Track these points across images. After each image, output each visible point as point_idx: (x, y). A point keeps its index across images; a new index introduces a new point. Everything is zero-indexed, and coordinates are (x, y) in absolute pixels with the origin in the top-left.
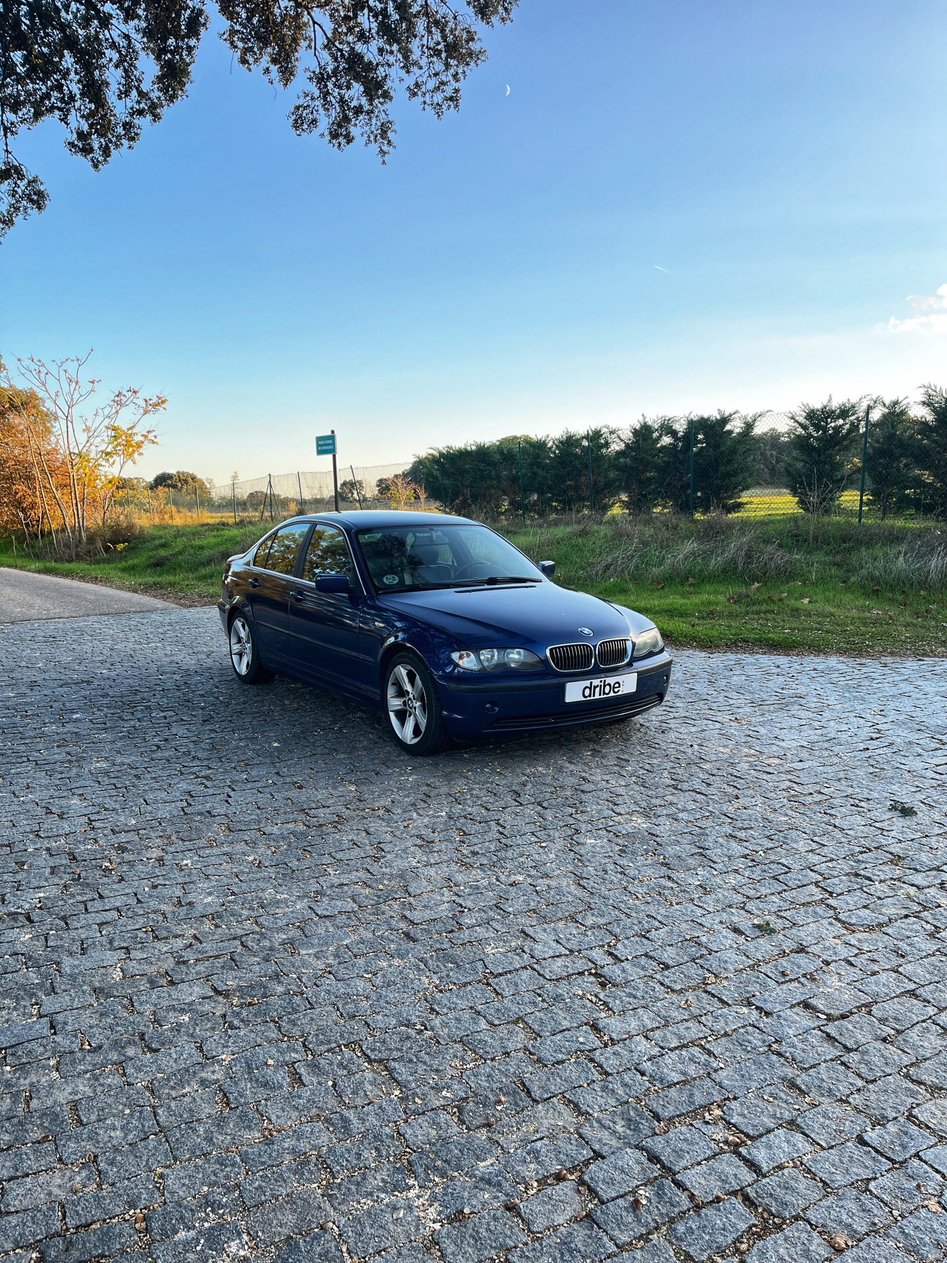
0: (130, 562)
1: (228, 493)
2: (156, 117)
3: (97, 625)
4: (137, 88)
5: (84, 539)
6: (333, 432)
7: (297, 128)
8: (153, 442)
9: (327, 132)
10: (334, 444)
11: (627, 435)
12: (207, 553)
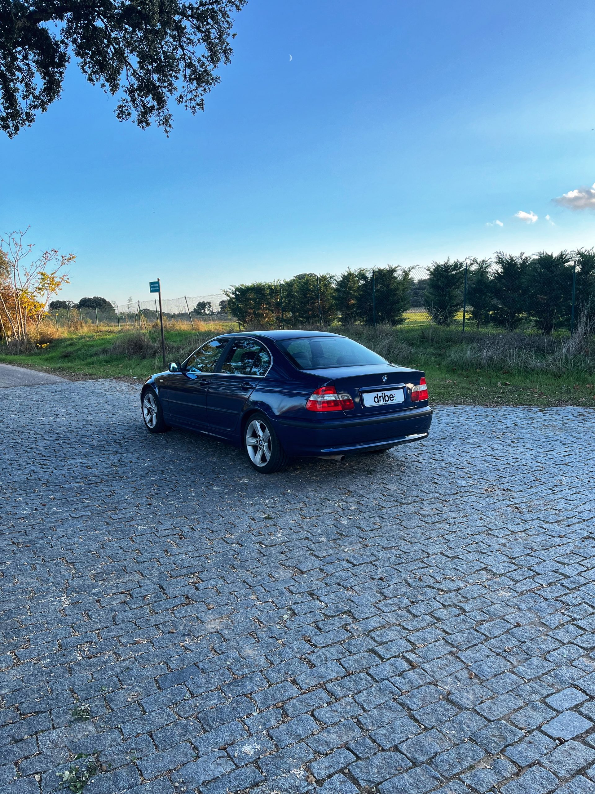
0: (50, 355)
1: (125, 310)
2: (44, 109)
3: (18, 392)
4: (33, 94)
5: (26, 340)
6: (158, 280)
7: (119, 118)
8: (67, 282)
9: (136, 120)
10: (159, 287)
11: (340, 278)
12: (94, 349)
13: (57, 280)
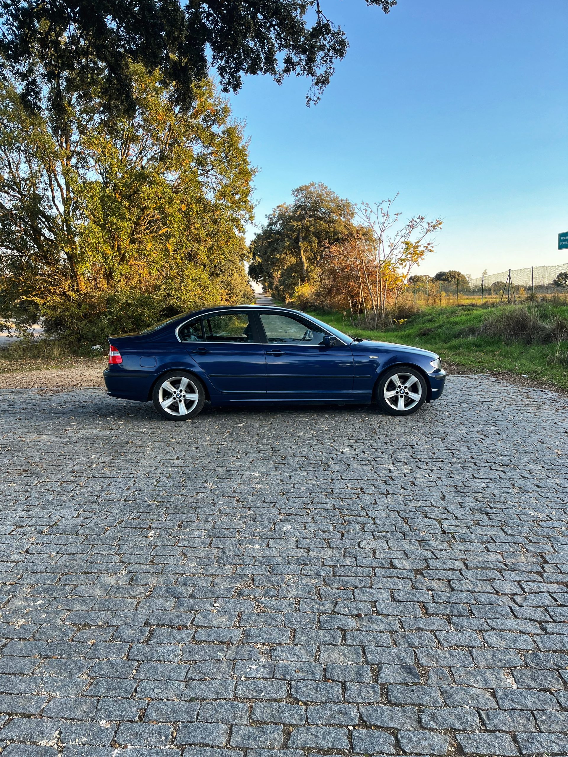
1: (479, 283)
5: (383, 315)
8: (431, 251)
12: (458, 328)
13: (421, 249)
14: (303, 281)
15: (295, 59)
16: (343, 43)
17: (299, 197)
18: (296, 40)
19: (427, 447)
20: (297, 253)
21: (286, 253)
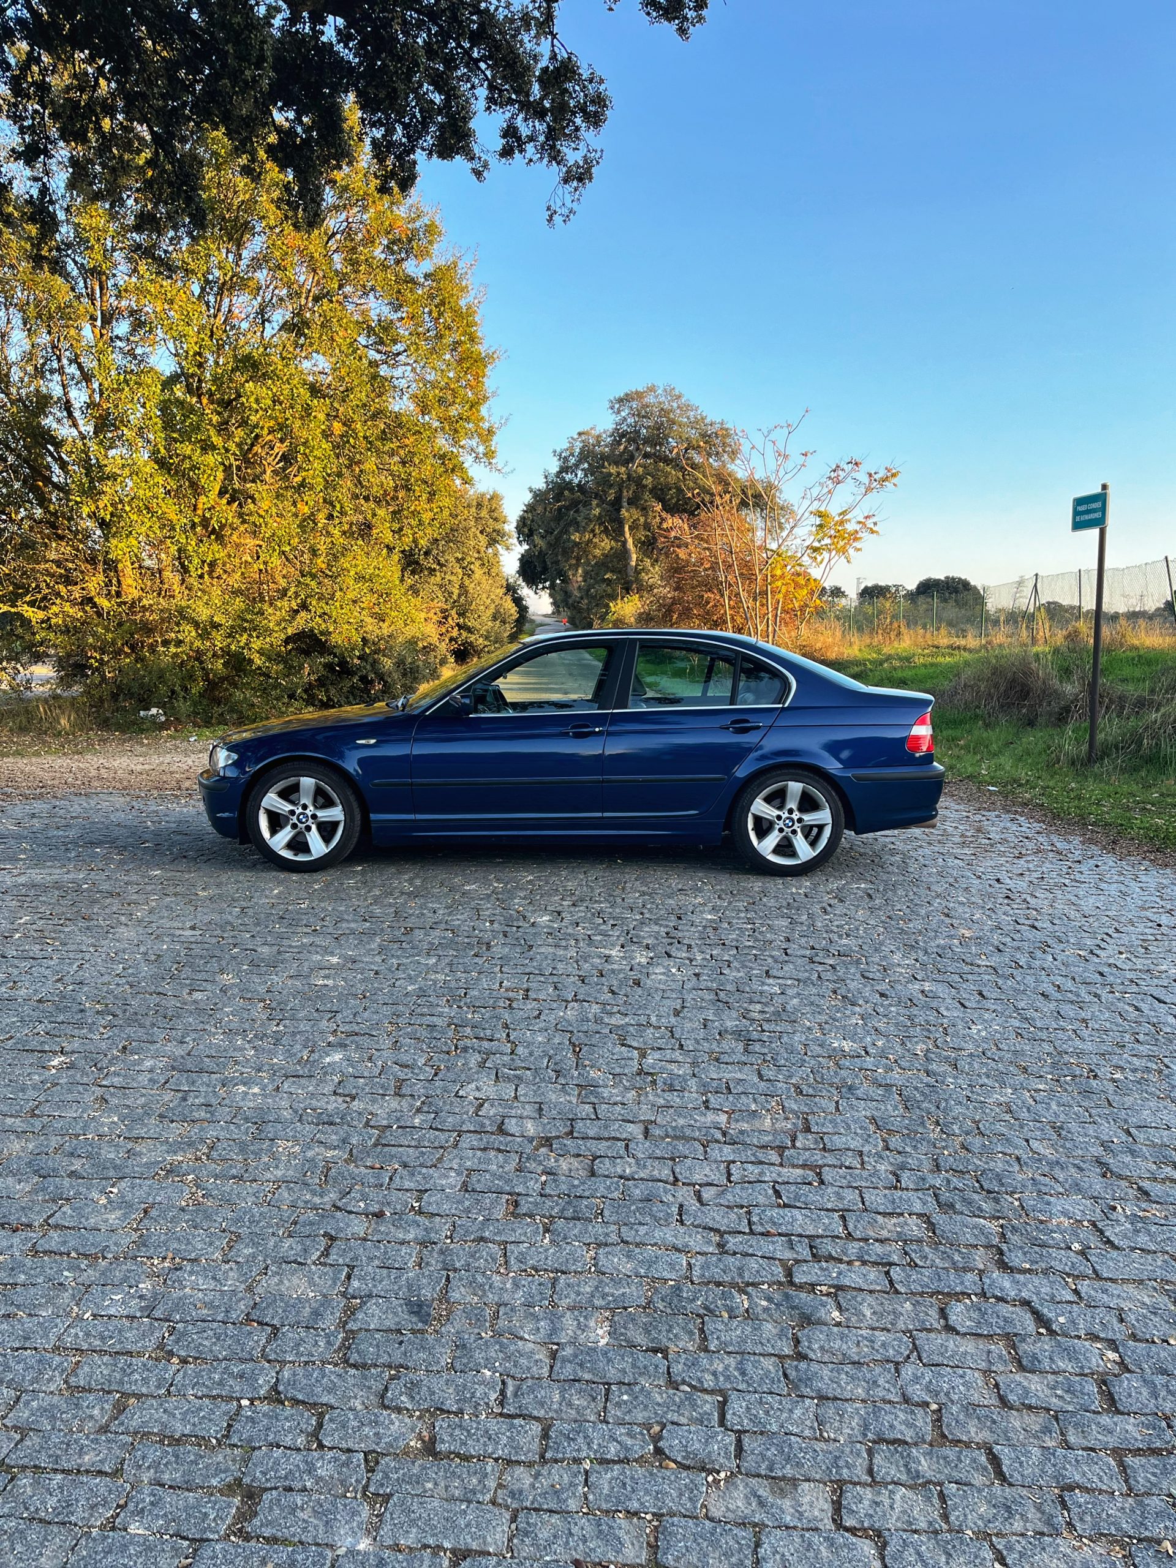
6: (1104, 487)
8: (872, 532)
10: (1104, 509)
13: (850, 527)
14: (627, 590)
15: (524, 131)
16: (600, 101)
17: (623, 414)
18: (522, 90)
19: (709, 917)
20: (617, 534)
21: (593, 531)
